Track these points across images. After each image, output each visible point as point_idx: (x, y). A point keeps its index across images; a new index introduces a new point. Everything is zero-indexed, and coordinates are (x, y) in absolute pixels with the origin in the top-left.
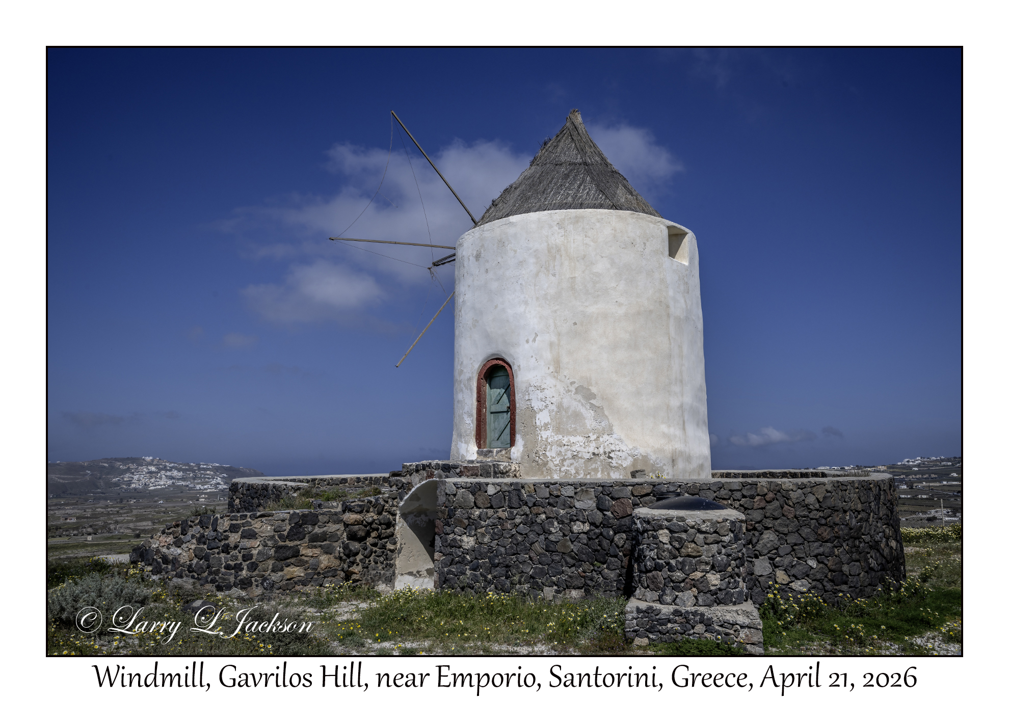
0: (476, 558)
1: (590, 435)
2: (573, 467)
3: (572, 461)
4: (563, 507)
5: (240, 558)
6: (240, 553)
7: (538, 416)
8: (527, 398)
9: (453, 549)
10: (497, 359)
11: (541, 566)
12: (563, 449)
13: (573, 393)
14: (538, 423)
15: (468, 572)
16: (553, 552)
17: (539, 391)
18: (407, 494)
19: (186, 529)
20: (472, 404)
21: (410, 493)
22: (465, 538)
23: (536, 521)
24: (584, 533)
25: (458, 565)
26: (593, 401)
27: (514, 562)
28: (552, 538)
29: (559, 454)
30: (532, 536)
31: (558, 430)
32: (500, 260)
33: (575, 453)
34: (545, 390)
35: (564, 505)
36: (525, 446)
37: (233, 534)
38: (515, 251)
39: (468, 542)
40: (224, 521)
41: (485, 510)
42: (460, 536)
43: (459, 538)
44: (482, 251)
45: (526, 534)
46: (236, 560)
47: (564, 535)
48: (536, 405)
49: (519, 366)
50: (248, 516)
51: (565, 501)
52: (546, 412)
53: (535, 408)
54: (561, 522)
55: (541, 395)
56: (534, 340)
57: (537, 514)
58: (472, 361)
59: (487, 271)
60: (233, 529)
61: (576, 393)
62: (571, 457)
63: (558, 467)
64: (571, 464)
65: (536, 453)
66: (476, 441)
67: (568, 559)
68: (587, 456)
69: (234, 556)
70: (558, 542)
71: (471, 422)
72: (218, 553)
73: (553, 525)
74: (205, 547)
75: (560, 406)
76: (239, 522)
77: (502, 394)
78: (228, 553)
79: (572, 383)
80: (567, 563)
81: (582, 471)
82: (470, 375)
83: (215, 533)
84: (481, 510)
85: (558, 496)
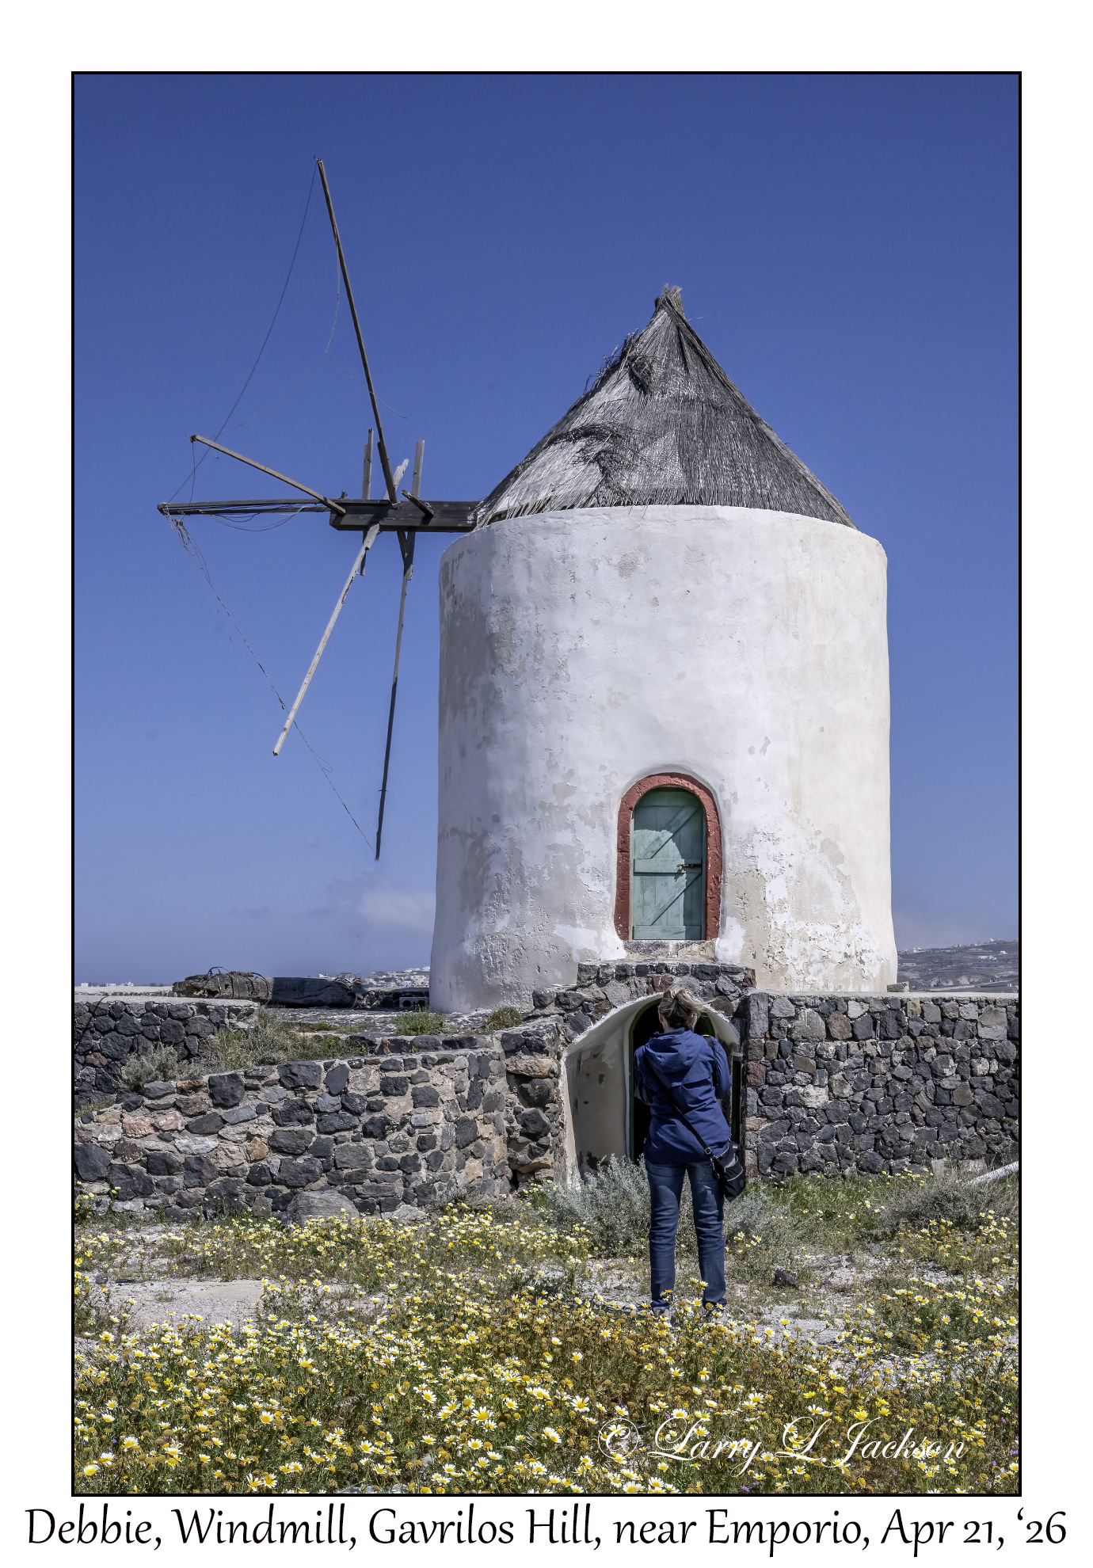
0: (830, 1122)
1: (840, 923)
2: (820, 976)
3: (820, 966)
4: (961, 1037)
5: (412, 1142)
6: (411, 1134)
7: (769, 886)
8: (749, 852)
9: (791, 1109)
10: (672, 775)
11: (928, 1129)
12: (809, 945)
13: (818, 850)
14: (769, 899)
15: (816, 1145)
16: (946, 1105)
17: (771, 843)
18: (594, 1021)
19: (238, 1093)
20: (608, 857)
21: (605, 1018)
22: (810, 1089)
23: (923, 1059)
24: (989, 1075)
25: (800, 1136)
26: (840, 867)
27: (889, 1125)
28: (946, 1084)
29: (803, 953)
30: (917, 1082)
31: (800, 913)
32: (691, 586)
33: (825, 954)
34: (781, 842)
35: (964, 1033)
36: (748, 938)
37: (394, 1099)
38: (729, 577)
39: (817, 1097)
40: (367, 1073)
41: (844, 1043)
42: (803, 1086)
43: (801, 1090)
44: (641, 559)
45: (908, 1080)
46: (405, 1149)
47: (963, 1079)
48: (765, 866)
49: (735, 795)
50: (419, 1062)
51: (965, 1027)
52: (780, 880)
53: (763, 873)
54: (960, 1060)
55: (774, 850)
56: (764, 750)
57: (925, 1048)
58: (606, 773)
59: (655, 602)
60: (391, 1088)
61: (822, 851)
62: (819, 959)
63: (801, 976)
64: (819, 971)
65: (768, 951)
66: (616, 925)
67: (968, 1115)
68: (839, 958)
69: (401, 1142)
70: (954, 1090)
71: (604, 889)
72: (354, 1140)
73: (948, 1064)
74: (312, 1128)
75: (801, 871)
76: (402, 1074)
77: (664, 840)
78: (383, 1137)
79: (818, 833)
80: (965, 1120)
81: (831, 984)
82: (603, 799)
83: (338, 1099)
84: (838, 1043)
85: (954, 1020)
